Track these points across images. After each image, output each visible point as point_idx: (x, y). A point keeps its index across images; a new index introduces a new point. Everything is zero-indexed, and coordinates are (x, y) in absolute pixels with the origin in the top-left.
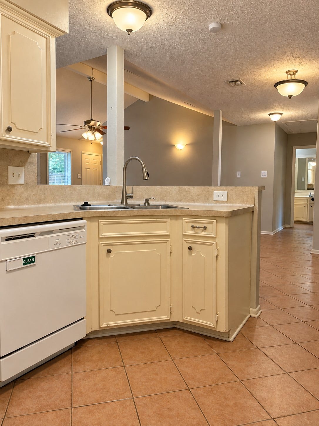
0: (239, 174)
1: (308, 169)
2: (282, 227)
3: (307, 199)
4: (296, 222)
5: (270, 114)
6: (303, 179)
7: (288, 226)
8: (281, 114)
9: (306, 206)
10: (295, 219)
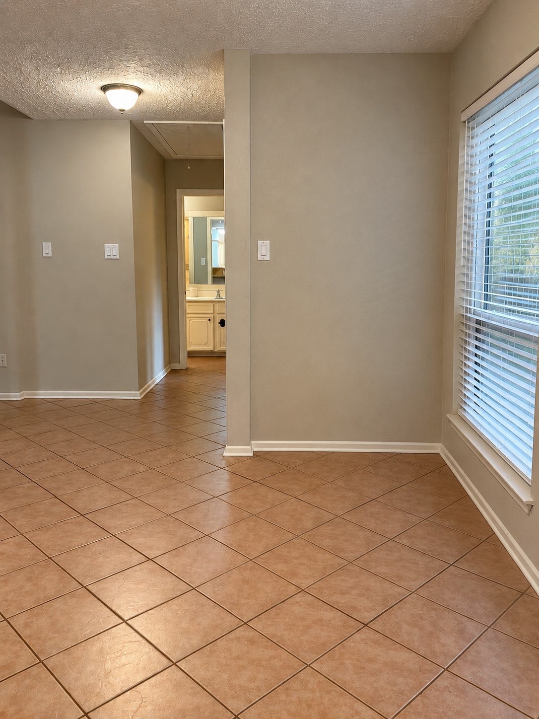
0: (47, 249)
1: (211, 241)
2: (164, 370)
3: (212, 304)
4: (192, 355)
5: (105, 88)
6: (203, 262)
7: (176, 366)
8: (140, 91)
9: (212, 320)
10: (191, 348)
